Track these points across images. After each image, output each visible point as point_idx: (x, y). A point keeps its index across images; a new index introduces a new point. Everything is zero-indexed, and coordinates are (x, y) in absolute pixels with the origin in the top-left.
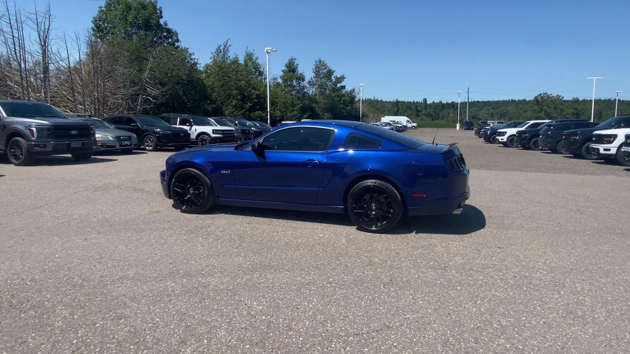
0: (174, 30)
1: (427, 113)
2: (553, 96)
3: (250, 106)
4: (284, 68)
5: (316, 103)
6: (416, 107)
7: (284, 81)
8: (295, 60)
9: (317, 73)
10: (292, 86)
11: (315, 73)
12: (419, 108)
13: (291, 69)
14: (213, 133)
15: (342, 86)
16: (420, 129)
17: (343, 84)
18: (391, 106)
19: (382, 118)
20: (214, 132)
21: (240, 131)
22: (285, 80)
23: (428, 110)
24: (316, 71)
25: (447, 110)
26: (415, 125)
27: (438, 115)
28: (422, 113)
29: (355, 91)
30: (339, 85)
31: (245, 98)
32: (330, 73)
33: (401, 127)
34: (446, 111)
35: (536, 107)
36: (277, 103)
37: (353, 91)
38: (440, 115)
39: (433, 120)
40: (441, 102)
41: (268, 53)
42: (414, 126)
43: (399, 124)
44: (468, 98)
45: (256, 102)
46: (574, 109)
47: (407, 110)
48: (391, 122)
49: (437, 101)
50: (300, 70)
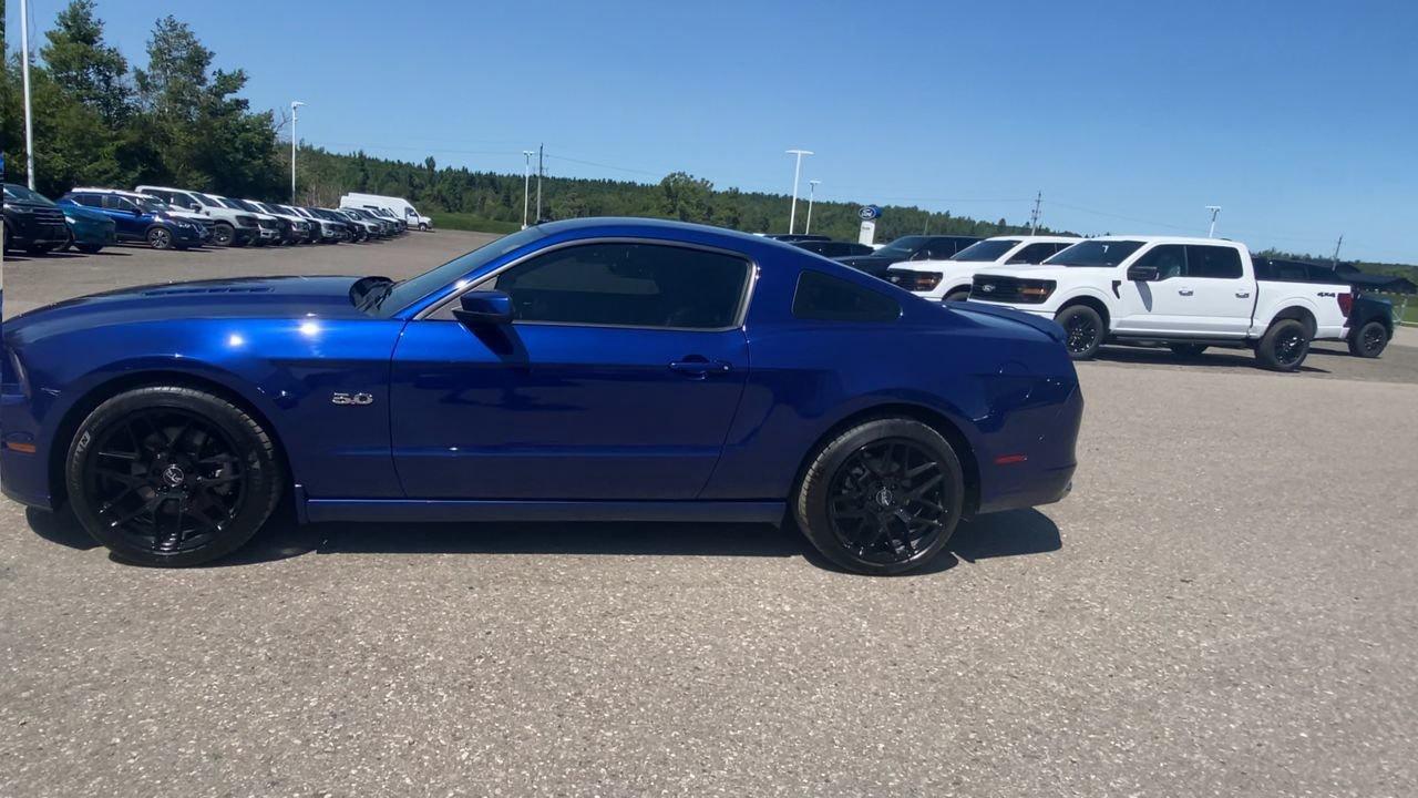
1: (436, 193)
2: (695, 181)
4: (55, 27)
5: (167, 140)
6: (411, 177)
7: (53, 65)
8: (92, 6)
9: (160, 56)
10: (84, 83)
11: (153, 54)
12: (417, 181)
13: (79, 33)
15: (237, 101)
16: (439, 233)
17: (240, 95)
18: (346, 166)
19: (343, 198)
22: (60, 64)
23: (438, 187)
24: (159, 49)
25: (480, 191)
26: (426, 220)
27: (460, 199)
28: (423, 192)
29: (274, 117)
30: (228, 98)
32: (199, 59)
33: (397, 224)
34: (478, 193)
35: (665, 201)
36: (50, 129)
37: (269, 117)
38: (465, 199)
39: (450, 211)
40: (465, 170)
42: (424, 224)
43: (387, 216)
44: (541, 168)
46: (731, 210)
47: (387, 182)
48: (370, 210)
49: (457, 167)
50: (109, 39)
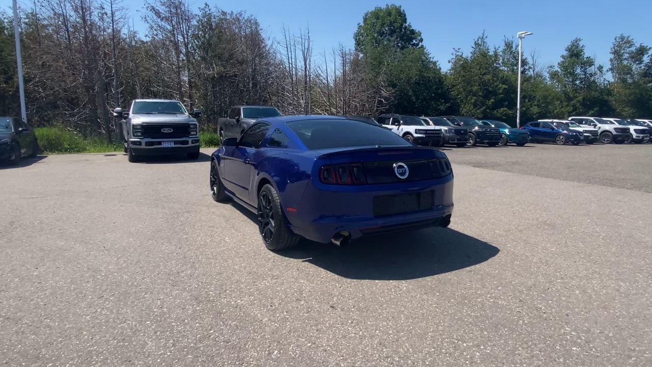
0: (417, 31)
3: (492, 102)
4: (565, 53)
7: (563, 69)
8: (580, 40)
9: (616, 54)
11: (613, 54)
13: (575, 54)
14: (416, 133)
20: (417, 131)
21: (453, 131)
22: (565, 67)
24: (616, 51)
31: (488, 94)
41: (521, 38)
45: (502, 98)
